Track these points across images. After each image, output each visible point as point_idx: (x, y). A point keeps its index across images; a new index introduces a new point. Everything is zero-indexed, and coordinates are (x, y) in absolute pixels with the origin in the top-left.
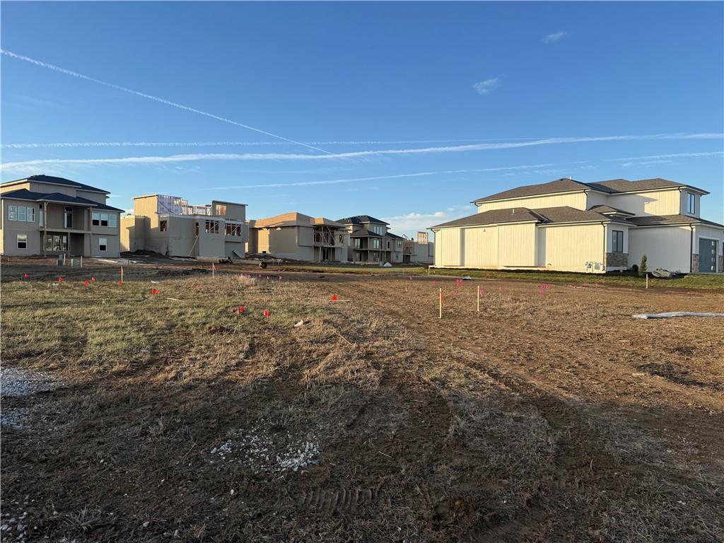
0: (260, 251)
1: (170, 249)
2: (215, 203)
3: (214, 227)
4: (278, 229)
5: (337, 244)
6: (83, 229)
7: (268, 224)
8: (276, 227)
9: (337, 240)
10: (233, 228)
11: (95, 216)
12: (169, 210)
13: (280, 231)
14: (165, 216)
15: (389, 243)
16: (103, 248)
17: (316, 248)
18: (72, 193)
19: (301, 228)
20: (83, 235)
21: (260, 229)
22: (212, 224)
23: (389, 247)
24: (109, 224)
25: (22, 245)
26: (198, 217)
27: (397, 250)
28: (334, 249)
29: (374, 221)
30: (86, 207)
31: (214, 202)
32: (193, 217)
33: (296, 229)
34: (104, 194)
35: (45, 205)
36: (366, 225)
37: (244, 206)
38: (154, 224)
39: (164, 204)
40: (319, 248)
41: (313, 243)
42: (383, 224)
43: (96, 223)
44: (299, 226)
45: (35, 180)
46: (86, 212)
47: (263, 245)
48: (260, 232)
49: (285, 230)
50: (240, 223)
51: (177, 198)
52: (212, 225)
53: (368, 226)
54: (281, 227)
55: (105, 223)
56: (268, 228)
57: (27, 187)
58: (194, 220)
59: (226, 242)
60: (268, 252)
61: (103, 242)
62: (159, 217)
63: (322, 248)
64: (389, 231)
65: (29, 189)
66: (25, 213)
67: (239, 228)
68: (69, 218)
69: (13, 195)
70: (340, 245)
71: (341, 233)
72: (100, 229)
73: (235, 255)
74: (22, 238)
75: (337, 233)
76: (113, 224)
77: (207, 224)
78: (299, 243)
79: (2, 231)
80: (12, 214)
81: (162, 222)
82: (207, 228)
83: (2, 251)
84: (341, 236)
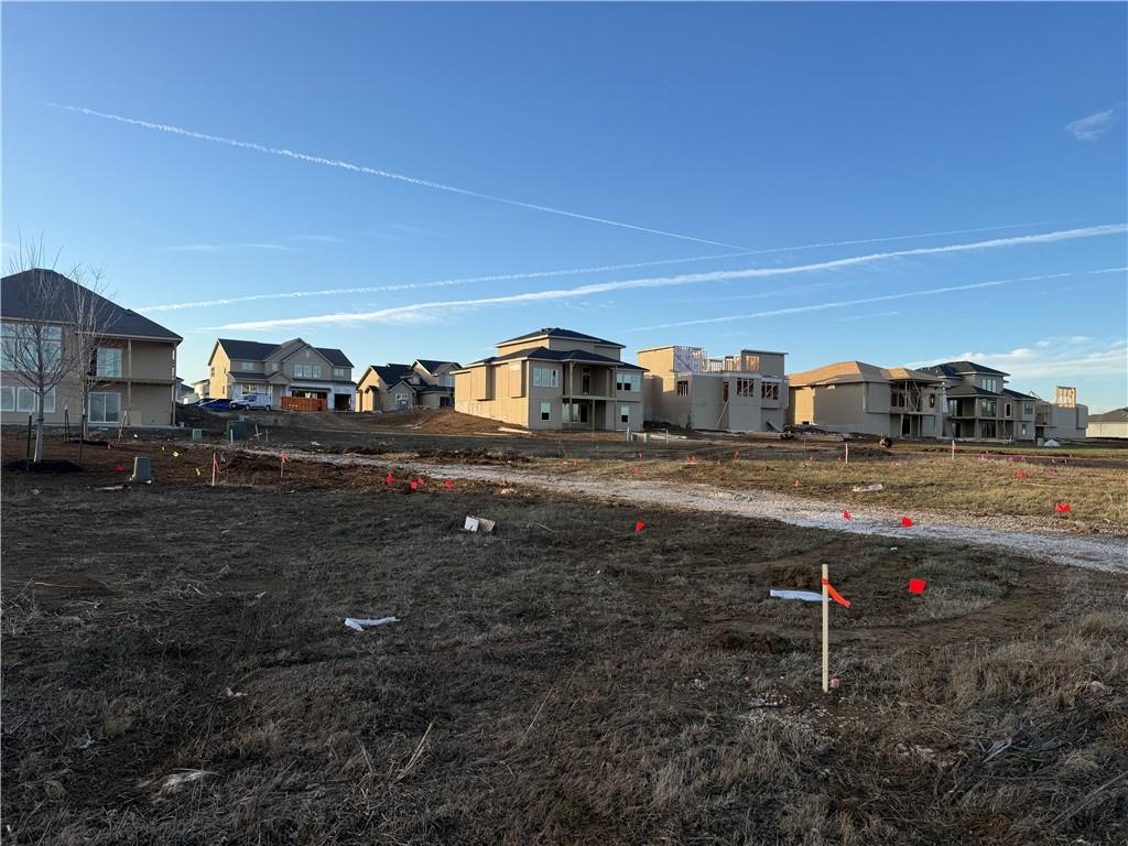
1: (692, 419)
3: (748, 388)
4: (830, 387)
5: (926, 409)
6: (604, 395)
7: (812, 380)
8: (827, 385)
9: (926, 402)
10: (769, 388)
12: (688, 367)
14: (685, 375)
15: (1008, 406)
16: (625, 419)
17: (894, 416)
18: (589, 349)
19: (870, 385)
20: (604, 402)
21: (799, 388)
22: (745, 383)
23: (1008, 414)
25: (545, 416)
26: (728, 375)
27: (1025, 417)
28: (921, 416)
29: (982, 371)
30: (608, 367)
31: (744, 352)
32: (718, 375)
33: (863, 387)
34: (618, 347)
35: (571, 366)
36: (967, 378)
37: (782, 355)
38: (669, 386)
39: (682, 357)
40: (899, 415)
41: (888, 408)
42: (999, 375)
43: (619, 386)
44: (867, 383)
45: (556, 334)
46: (608, 372)
47: (804, 412)
49: (842, 388)
50: (777, 381)
51: (696, 350)
52: (744, 385)
53: (972, 379)
54: (835, 384)
55: (628, 387)
56: (813, 387)
57: (546, 344)
58: (721, 378)
59: (763, 408)
60: (812, 423)
61: (625, 411)
62: (676, 375)
63: (906, 415)
64: (1005, 386)
65: (548, 347)
66: (548, 376)
67: (776, 388)
68: (586, 381)
69: (538, 355)
70: (931, 411)
71: (933, 391)
72: (622, 394)
73: (770, 427)
74: (545, 408)
75: (927, 392)
76: (636, 388)
77: (739, 383)
78: (867, 407)
79: (526, 399)
80: (536, 378)
81: (679, 383)
82: (739, 390)
83: (526, 424)
84: (933, 396)
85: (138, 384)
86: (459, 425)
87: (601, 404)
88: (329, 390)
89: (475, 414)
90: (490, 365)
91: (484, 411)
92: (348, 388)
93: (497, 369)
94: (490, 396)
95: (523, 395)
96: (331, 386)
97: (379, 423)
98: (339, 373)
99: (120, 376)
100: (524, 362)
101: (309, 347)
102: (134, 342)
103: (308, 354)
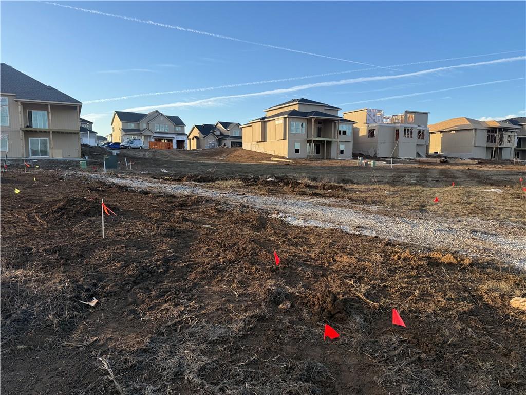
0: (431, 152)
1: (378, 151)
3: (410, 132)
5: (505, 144)
6: (330, 138)
7: (441, 129)
8: (450, 131)
9: (505, 139)
12: (374, 121)
13: (455, 133)
14: (373, 126)
16: (342, 152)
17: (488, 148)
18: (322, 110)
19: (478, 131)
20: (331, 142)
21: (432, 133)
22: (408, 130)
24: (347, 133)
25: (297, 151)
28: (501, 149)
30: (334, 121)
31: (406, 112)
32: (393, 125)
34: (337, 109)
35: (313, 120)
36: (524, 126)
37: (427, 113)
38: (363, 132)
39: (371, 116)
41: (485, 144)
43: (340, 132)
44: (476, 129)
45: (303, 101)
46: (333, 124)
47: (435, 145)
48: (432, 136)
49: (459, 133)
50: (423, 128)
51: (379, 111)
54: (455, 130)
55: (344, 133)
56: (441, 132)
57: (297, 108)
58: (395, 127)
60: (440, 153)
61: (342, 147)
62: (368, 127)
63: (496, 148)
65: (298, 109)
66: (300, 128)
67: (423, 133)
68: (319, 130)
69: (293, 113)
70: (509, 145)
71: (510, 134)
72: (342, 137)
73: (418, 155)
74: (297, 146)
75: (505, 134)
76: (349, 133)
77: (405, 130)
78: (475, 144)
79: (286, 141)
80: (292, 128)
81: (370, 131)
82: (405, 134)
83: (286, 156)
84: (509, 136)
85: (58, 132)
86: (246, 157)
87: (329, 143)
88: (174, 138)
89: (255, 150)
90: (264, 121)
91: (261, 149)
92: (183, 137)
93: (268, 123)
94: (264, 139)
95: (285, 139)
96: (174, 136)
97: (200, 156)
98: (178, 129)
99: (47, 128)
100: (285, 118)
101: (162, 115)
102: (53, 106)
103: (162, 118)
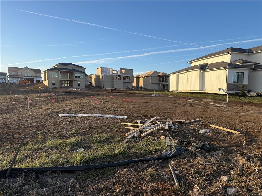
0: (140, 86)
1: (104, 85)
2: (121, 69)
4: (145, 77)
7: (142, 76)
11: (76, 75)
13: (146, 78)
16: (79, 85)
17: (159, 84)
18: (70, 68)
22: (118, 76)
24: (81, 77)
32: (112, 74)
35: (59, 72)
37: (132, 70)
38: (101, 77)
39: (104, 70)
41: (158, 82)
43: (76, 77)
44: (152, 76)
48: (140, 79)
51: (108, 68)
54: (146, 77)
55: (79, 77)
57: (57, 66)
59: (123, 82)
60: (142, 86)
61: (79, 83)
62: (102, 75)
63: (162, 84)
67: (130, 78)
69: (51, 69)
72: (78, 79)
73: (128, 87)
74: (54, 82)
78: (152, 82)
80: (50, 75)
83: (48, 86)
91: (45, 83)
92: (39, 78)
93: (46, 73)
94: (45, 80)
96: (34, 78)
98: (38, 75)
103: (29, 70)
